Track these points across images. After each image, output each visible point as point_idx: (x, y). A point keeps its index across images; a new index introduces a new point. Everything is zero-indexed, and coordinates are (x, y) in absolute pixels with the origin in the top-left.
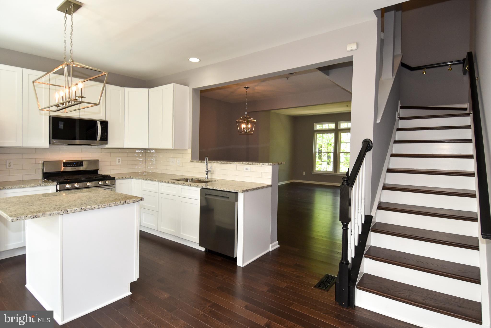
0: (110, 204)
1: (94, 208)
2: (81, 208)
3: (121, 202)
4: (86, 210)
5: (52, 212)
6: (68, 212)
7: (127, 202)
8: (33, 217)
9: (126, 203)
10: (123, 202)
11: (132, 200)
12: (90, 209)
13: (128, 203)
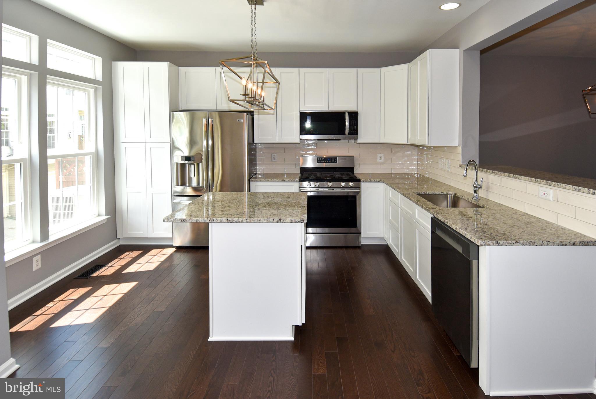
0: (261, 220)
1: (242, 221)
2: (228, 220)
3: (274, 219)
4: (233, 222)
5: (198, 219)
6: (214, 222)
7: (281, 220)
8: (182, 221)
9: (281, 222)
10: (276, 219)
11: (289, 219)
12: (237, 222)
13: (284, 222)
